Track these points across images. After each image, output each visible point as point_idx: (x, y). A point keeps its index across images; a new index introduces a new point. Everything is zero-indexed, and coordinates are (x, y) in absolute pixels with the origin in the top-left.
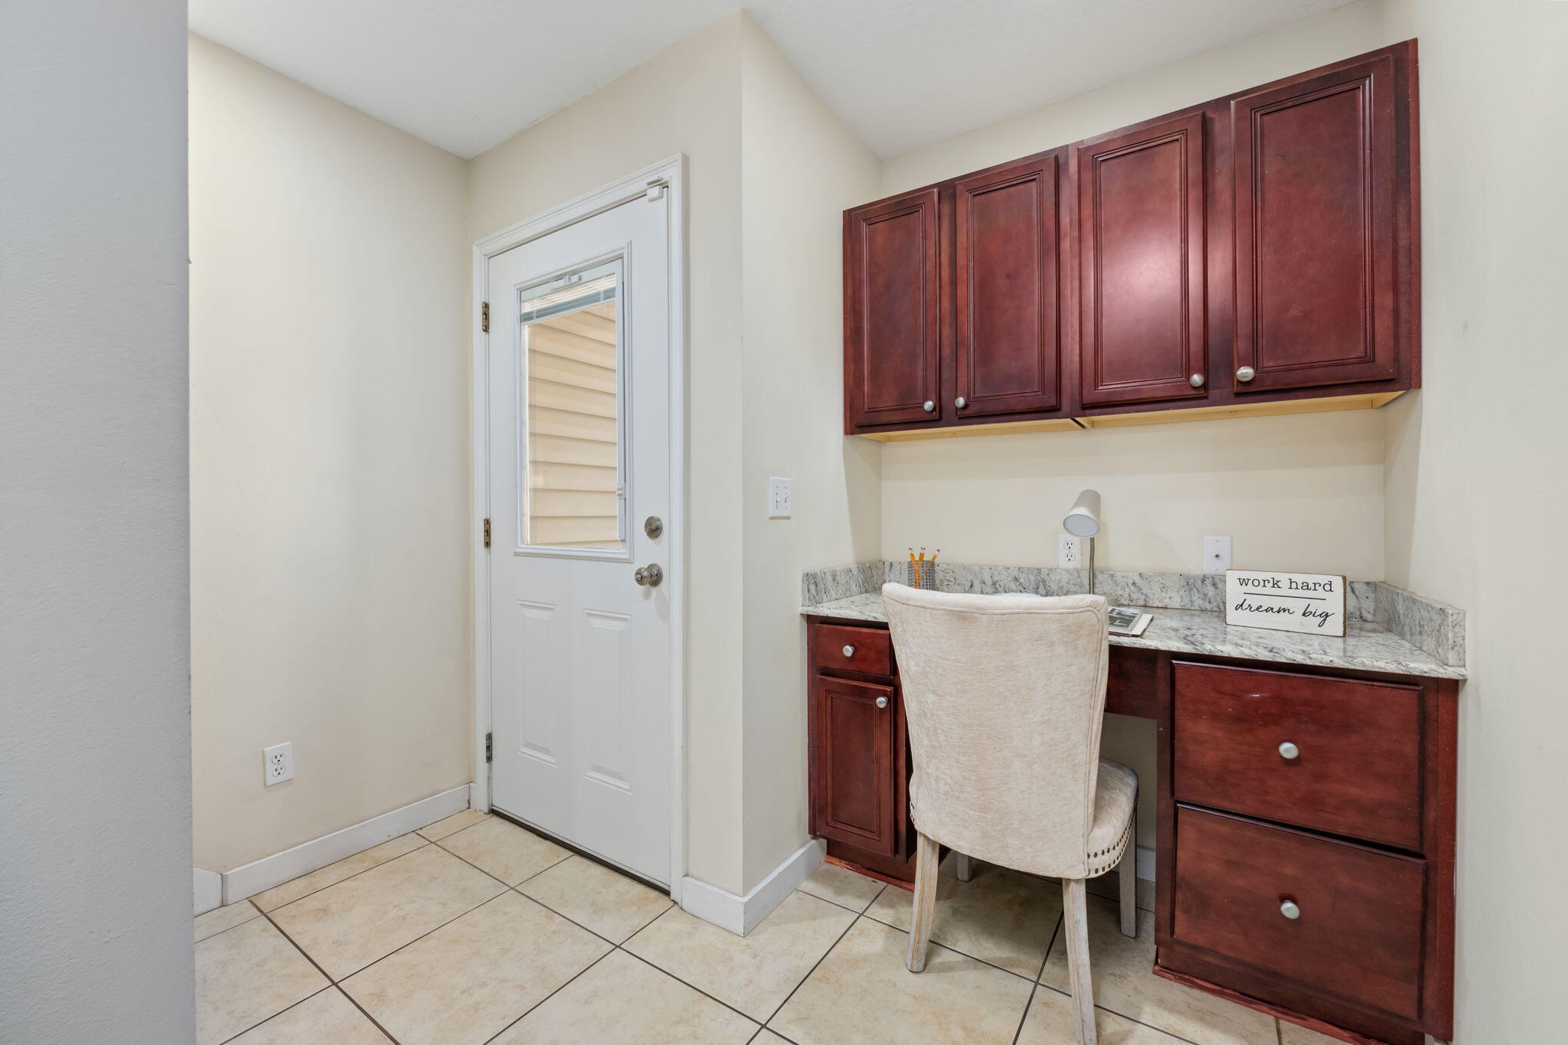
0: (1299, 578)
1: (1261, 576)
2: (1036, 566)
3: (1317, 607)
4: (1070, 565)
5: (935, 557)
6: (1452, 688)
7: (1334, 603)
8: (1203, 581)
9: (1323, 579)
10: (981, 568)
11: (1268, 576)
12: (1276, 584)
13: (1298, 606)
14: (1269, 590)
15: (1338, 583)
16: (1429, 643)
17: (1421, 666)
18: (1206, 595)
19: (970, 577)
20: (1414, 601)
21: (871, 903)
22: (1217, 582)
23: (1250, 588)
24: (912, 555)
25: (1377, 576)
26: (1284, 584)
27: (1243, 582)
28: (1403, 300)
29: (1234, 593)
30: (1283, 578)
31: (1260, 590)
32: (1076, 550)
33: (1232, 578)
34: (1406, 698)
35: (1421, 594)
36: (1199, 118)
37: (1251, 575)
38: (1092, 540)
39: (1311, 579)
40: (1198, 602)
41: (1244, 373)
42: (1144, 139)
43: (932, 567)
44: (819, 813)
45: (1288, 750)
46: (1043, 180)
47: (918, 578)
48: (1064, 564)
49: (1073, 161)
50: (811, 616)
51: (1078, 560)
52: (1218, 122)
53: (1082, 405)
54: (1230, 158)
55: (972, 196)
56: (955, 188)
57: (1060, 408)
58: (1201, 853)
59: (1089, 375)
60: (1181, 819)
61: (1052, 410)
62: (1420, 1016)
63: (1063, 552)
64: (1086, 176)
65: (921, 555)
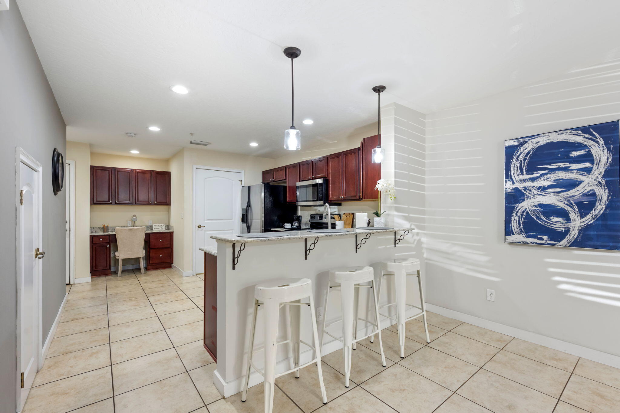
0: (161, 225)
1: (157, 225)
2: (124, 225)
3: (162, 227)
5: (108, 225)
6: (173, 232)
7: (164, 227)
8: (149, 226)
9: (163, 224)
10: (114, 227)
13: (160, 227)
16: (171, 229)
19: (112, 229)
20: (170, 226)
21: (106, 277)
22: (152, 226)
24: (103, 225)
25: (168, 224)
27: (155, 225)
28: (169, 197)
29: (154, 227)
30: (159, 225)
32: (131, 223)
33: (154, 225)
34: (169, 234)
36: (150, 172)
37: (156, 225)
38: (134, 222)
40: (148, 229)
41: (155, 202)
42: (144, 172)
43: (108, 227)
44: (93, 268)
45: (161, 240)
46: (129, 173)
47: (105, 229)
48: (128, 225)
49: (134, 172)
50: (91, 235)
51: (131, 224)
52: (152, 173)
53: (136, 204)
54: (154, 178)
55: (118, 171)
56: (115, 169)
57: (132, 204)
58: (152, 254)
59: (137, 200)
60: (151, 250)
61: (131, 204)
62: (171, 262)
63: (128, 223)
64: (136, 174)
65: (105, 225)
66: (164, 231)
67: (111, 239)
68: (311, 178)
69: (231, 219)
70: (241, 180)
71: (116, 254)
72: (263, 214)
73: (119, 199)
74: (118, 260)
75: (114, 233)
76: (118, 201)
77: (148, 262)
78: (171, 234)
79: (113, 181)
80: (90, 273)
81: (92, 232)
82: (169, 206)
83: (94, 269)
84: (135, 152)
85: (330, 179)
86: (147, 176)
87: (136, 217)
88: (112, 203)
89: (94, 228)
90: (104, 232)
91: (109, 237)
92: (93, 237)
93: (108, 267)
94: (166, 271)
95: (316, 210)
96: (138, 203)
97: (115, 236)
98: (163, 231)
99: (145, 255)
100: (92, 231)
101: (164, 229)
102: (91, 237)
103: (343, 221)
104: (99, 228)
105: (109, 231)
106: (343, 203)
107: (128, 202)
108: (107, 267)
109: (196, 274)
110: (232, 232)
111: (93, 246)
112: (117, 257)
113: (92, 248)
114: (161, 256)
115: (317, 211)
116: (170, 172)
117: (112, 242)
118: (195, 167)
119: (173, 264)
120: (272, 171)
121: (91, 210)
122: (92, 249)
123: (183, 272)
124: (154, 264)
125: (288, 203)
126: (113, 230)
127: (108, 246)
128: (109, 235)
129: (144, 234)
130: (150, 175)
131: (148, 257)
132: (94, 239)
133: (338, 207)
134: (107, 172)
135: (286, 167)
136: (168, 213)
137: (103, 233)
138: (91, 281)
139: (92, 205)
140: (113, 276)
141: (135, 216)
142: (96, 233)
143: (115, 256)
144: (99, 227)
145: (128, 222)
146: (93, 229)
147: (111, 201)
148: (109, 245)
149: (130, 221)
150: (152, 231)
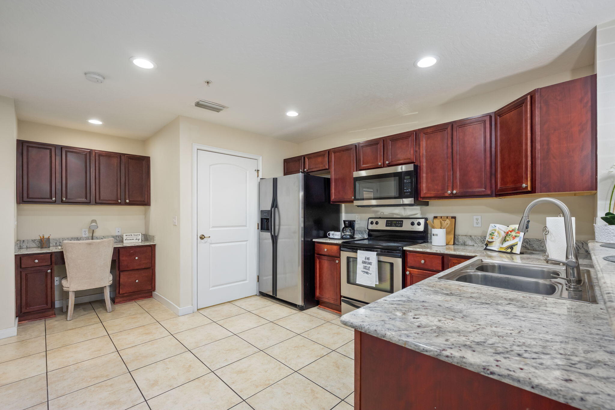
0: (135, 234)
2: (77, 237)
3: (138, 238)
4: (86, 236)
5: (49, 237)
6: (155, 245)
7: (140, 237)
8: (116, 236)
9: (138, 234)
10: (59, 239)
11: (130, 234)
12: (132, 235)
13: (135, 238)
14: (131, 236)
15: (141, 234)
16: (152, 241)
17: (152, 243)
18: (117, 239)
19: (55, 242)
20: (150, 236)
21: (45, 322)
22: (122, 237)
23: (127, 236)
24: (40, 237)
25: (145, 233)
26: (133, 235)
27: (126, 235)
28: (148, 193)
29: (125, 238)
30: (133, 234)
31: (129, 236)
32: (87, 232)
33: (124, 235)
34: (150, 248)
35: (150, 235)
36: (119, 156)
38: (93, 230)
39: (137, 234)
40: (115, 241)
41: (127, 201)
42: (109, 155)
43: (48, 239)
44: (21, 308)
45: (137, 258)
46: (86, 155)
47: (43, 242)
48: (84, 236)
49: (94, 154)
50: (17, 254)
51: (88, 234)
52: (123, 157)
53: (96, 203)
54: (125, 165)
55: (66, 152)
56: (62, 148)
57: (90, 203)
58: (124, 278)
59: (97, 197)
60: (121, 274)
61: (88, 203)
62: (152, 289)
63: (83, 233)
64: (97, 158)
65: (43, 237)
66: (141, 244)
67: (53, 259)
68: (381, 165)
69: (246, 226)
70: (258, 170)
71: (64, 282)
72: (302, 218)
73: (68, 195)
74: (67, 293)
75: (59, 249)
76: (66, 198)
77: (117, 291)
78: (152, 248)
79: (58, 167)
80: (16, 317)
81: (21, 248)
82: (147, 207)
83: (24, 310)
84: (95, 122)
85: (424, 164)
86: (115, 161)
87: (97, 224)
88: (55, 202)
89: (24, 241)
90: (42, 247)
91: (51, 255)
92: (20, 258)
93: (49, 306)
94: (145, 303)
95: (377, 212)
96: (100, 202)
97: (61, 253)
98: (139, 243)
99: (112, 281)
100: (20, 246)
101: (140, 241)
102: (19, 257)
103: (445, 230)
104: (33, 241)
105: (51, 245)
106: (431, 202)
107: (84, 200)
108: (47, 304)
109: (198, 310)
110: (247, 243)
111: (22, 273)
112: (64, 289)
113: (19, 276)
114: (137, 281)
115: (379, 213)
116: (149, 157)
117: (56, 264)
118: (196, 147)
119: (154, 292)
120: (303, 157)
121: (19, 213)
122: (19, 278)
123: (179, 308)
124: (126, 295)
125: (333, 202)
126: (58, 244)
127: (49, 271)
128: (51, 254)
129: (111, 249)
130: (119, 160)
131: (116, 286)
132: (24, 261)
133: (421, 208)
134: (48, 151)
135: (329, 152)
136: (145, 217)
137: (40, 249)
138: (16, 334)
139: (20, 203)
140: (59, 317)
141: (94, 221)
142: (28, 250)
143: (61, 286)
144: (34, 239)
145: (83, 230)
146: (22, 242)
147: (54, 199)
148: (51, 270)
149: (87, 230)
150: (121, 244)
